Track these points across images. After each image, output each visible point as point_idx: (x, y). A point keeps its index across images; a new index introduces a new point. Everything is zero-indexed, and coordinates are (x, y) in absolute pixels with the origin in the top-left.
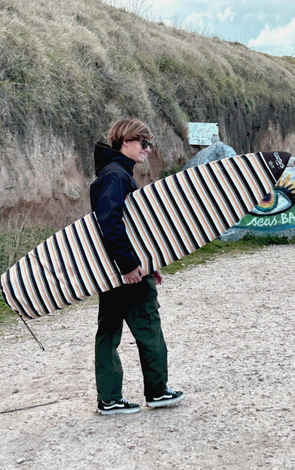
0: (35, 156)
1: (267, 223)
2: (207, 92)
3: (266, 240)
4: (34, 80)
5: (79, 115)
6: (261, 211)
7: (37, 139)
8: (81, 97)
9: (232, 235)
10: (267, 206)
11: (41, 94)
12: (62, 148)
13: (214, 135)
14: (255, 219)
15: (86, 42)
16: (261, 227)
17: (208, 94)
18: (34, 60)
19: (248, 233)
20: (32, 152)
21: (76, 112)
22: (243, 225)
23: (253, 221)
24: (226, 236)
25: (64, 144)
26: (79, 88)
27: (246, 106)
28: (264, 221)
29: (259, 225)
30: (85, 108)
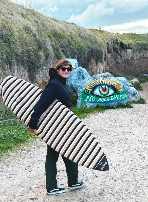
0: (15, 74)
1: (105, 100)
2: (71, 45)
3: (105, 107)
4: (14, 42)
5: (30, 56)
6: (103, 95)
7: (16, 67)
8: (30, 49)
9: (91, 105)
10: (105, 93)
11: (17, 48)
12: (24, 70)
13: (76, 64)
14: (100, 98)
15: (28, 26)
16: (103, 102)
17: (72, 47)
18: (13, 34)
19: (98, 105)
20: (14, 72)
21: (29, 55)
22: (96, 101)
23: (99, 99)
24: (89, 106)
25: (24, 69)
26: (29, 45)
27: (84, 51)
28: (104, 99)
29: (102, 101)
30: (32, 54)
